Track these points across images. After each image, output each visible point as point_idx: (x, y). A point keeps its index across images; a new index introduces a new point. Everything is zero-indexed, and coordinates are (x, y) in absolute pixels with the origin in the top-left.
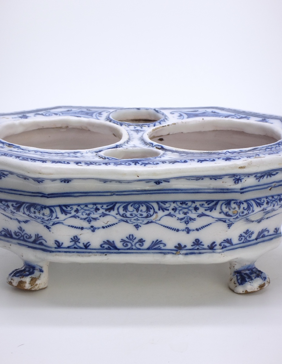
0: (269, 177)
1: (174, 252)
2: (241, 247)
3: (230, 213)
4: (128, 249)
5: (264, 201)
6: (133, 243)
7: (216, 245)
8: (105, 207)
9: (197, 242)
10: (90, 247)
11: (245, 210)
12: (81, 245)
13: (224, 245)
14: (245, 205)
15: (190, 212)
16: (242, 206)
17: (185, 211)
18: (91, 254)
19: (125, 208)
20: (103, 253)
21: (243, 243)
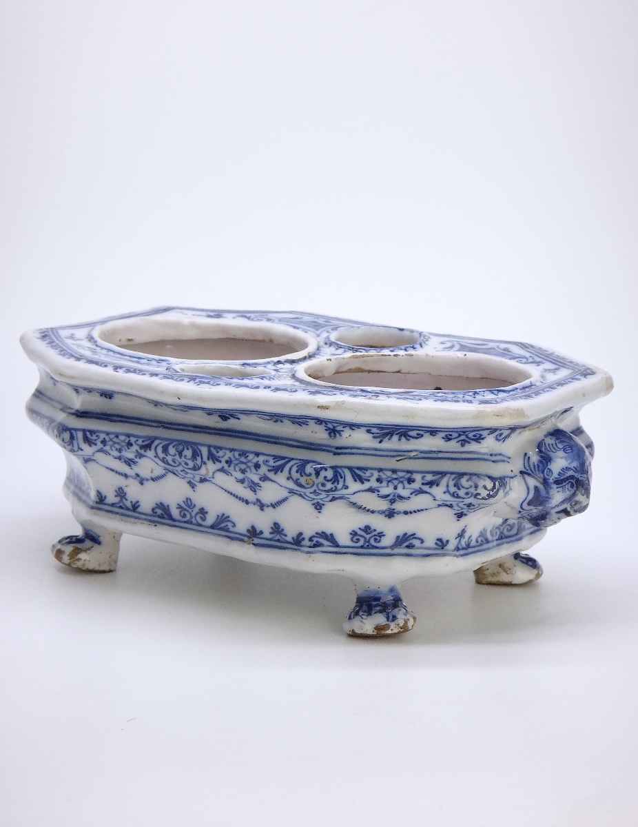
0: (403, 439)
1: (246, 539)
2: (355, 554)
3: (303, 480)
4: (185, 522)
5: (372, 475)
6: (193, 514)
7: (304, 539)
8: (140, 442)
9: (277, 528)
10: (138, 510)
11: (328, 481)
12: (128, 504)
13: (317, 542)
14: (330, 474)
15: (248, 470)
16: (323, 473)
17: (243, 467)
18: (137, 520)
19: (165, 449)
20: (154, 522)
21: (362, 547)
